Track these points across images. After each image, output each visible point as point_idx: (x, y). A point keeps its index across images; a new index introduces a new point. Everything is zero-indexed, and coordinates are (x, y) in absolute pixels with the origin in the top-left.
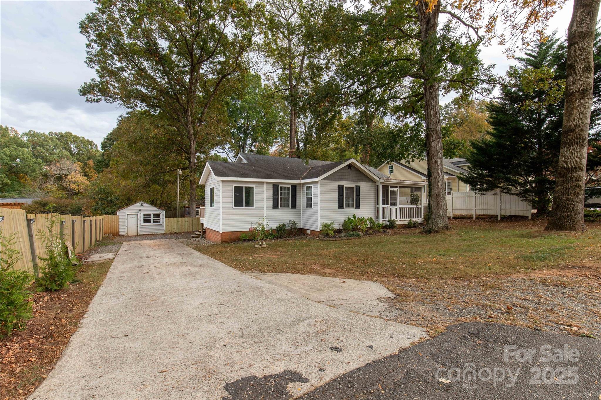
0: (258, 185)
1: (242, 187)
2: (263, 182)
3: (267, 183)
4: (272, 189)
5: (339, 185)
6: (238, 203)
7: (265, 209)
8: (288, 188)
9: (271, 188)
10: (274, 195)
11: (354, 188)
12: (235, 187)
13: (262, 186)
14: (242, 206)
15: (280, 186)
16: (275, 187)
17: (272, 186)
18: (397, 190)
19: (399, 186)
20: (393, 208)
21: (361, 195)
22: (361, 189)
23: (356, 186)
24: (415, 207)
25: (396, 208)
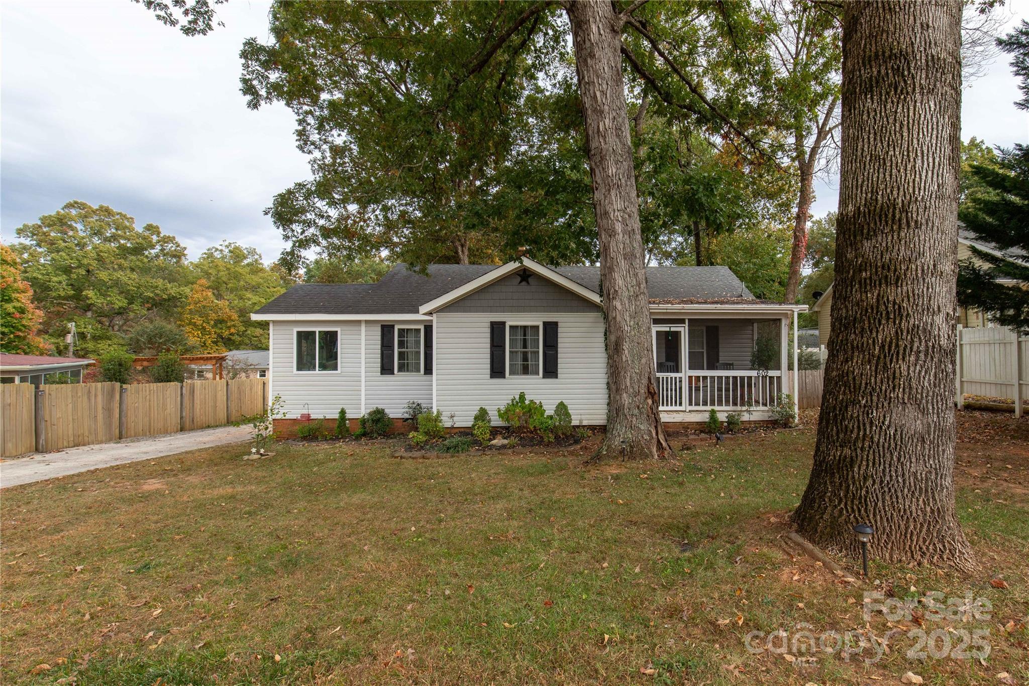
0: (345, 328)
1: (314, 332)
2: (359, 322)
3: (367, 322)
4: (380, 333)
5: (493, 324)
6: (304, 362)
7: (363, 374)
8: (418, 331)
9: (377, 332)
10: (383, 345)
11: (538, 327)
12: (299, 333)
13: (357, 328)
14: (314, 369)
15: (397, 328)
16: (387, 329)
17: (379, 329)
18: (682, 329)
19: (687, 317)
20: (667, 378)
21: (559, 345)
22: (560, 330)
23: (545, 324)
24: (753, 373)
25: (680, 378)
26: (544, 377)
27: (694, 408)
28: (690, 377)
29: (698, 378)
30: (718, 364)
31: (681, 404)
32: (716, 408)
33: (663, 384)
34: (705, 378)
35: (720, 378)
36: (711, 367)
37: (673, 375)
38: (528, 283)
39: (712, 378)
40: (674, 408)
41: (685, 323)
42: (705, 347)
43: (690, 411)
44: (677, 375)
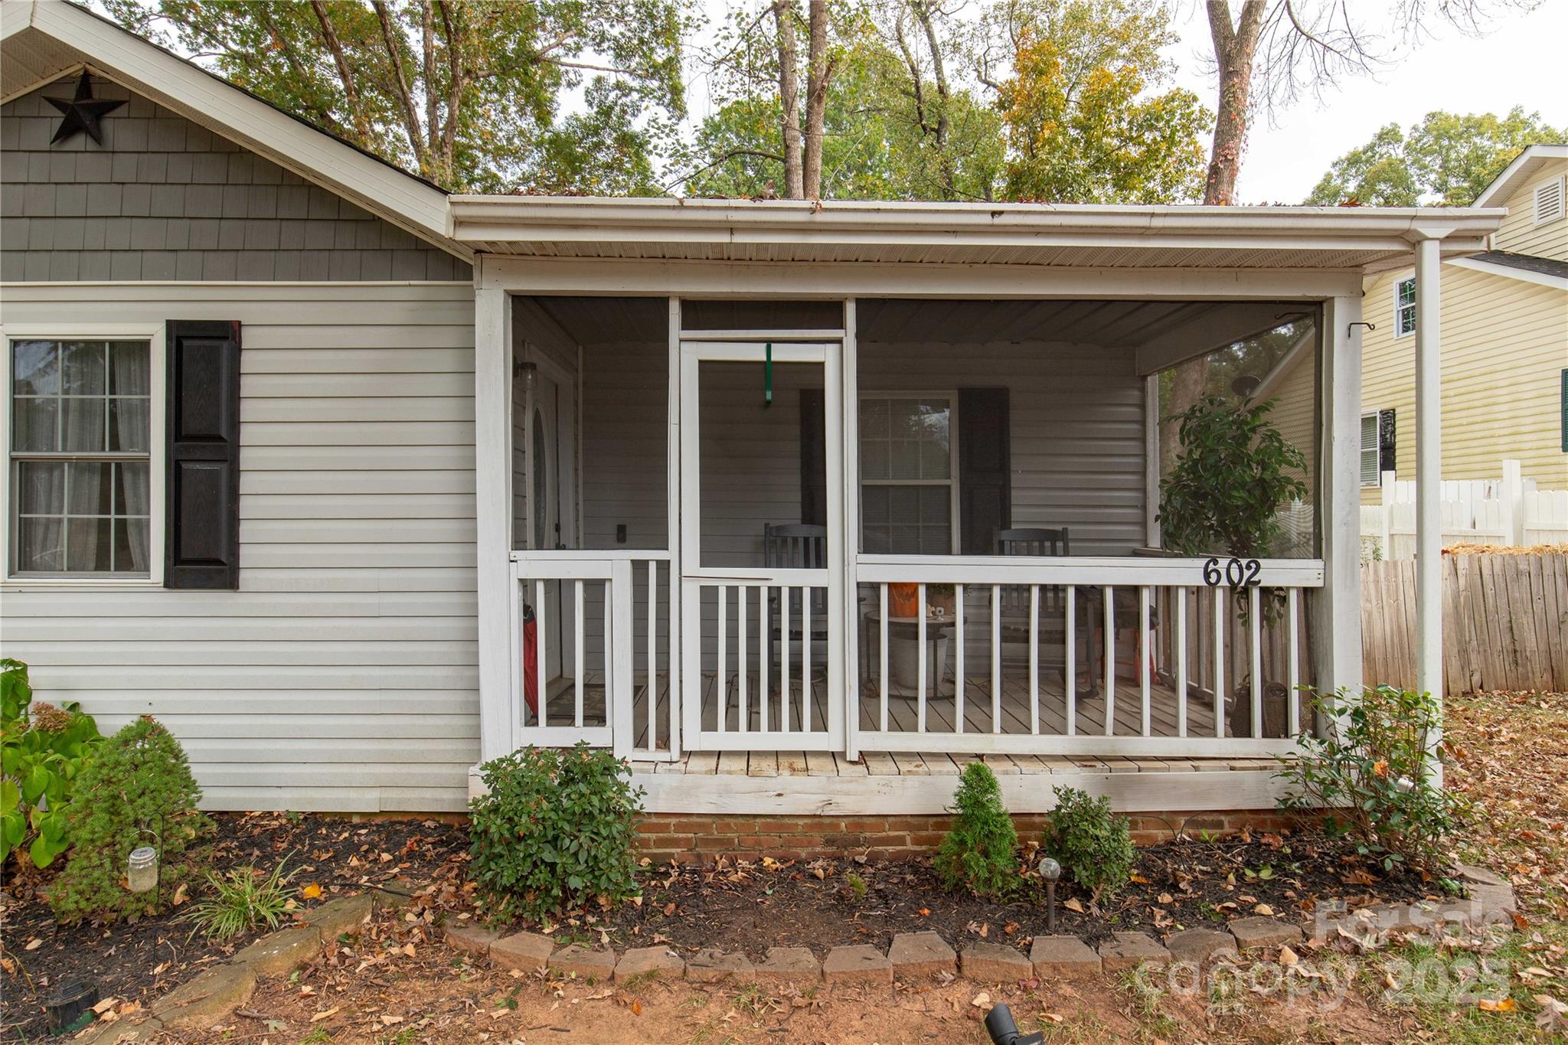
11: (144, 348)
18: (826, 355)
19: (848, 288)
20: (753, 593)
21: (248, 434)
22: (249, 362)
23: (180, 333)
24: (1186, 572)
25: (820, 595)
26: (173, 581)
27: (885, 740)
28: (868, 592)
29: (902, 592)
30: (1005, 535)
31: (821, 724)
32: (997, 742)
33: (732, 619)
34: (941, 592)
35: (1016, 593)
36: (978, 544)
37: (786, 577)
38: (98, 138)
39: (980, 592)
40: (786, 740)
41: (840, 325)
42: (955, 470)
43: (864, 757)
44: (806, 578)
